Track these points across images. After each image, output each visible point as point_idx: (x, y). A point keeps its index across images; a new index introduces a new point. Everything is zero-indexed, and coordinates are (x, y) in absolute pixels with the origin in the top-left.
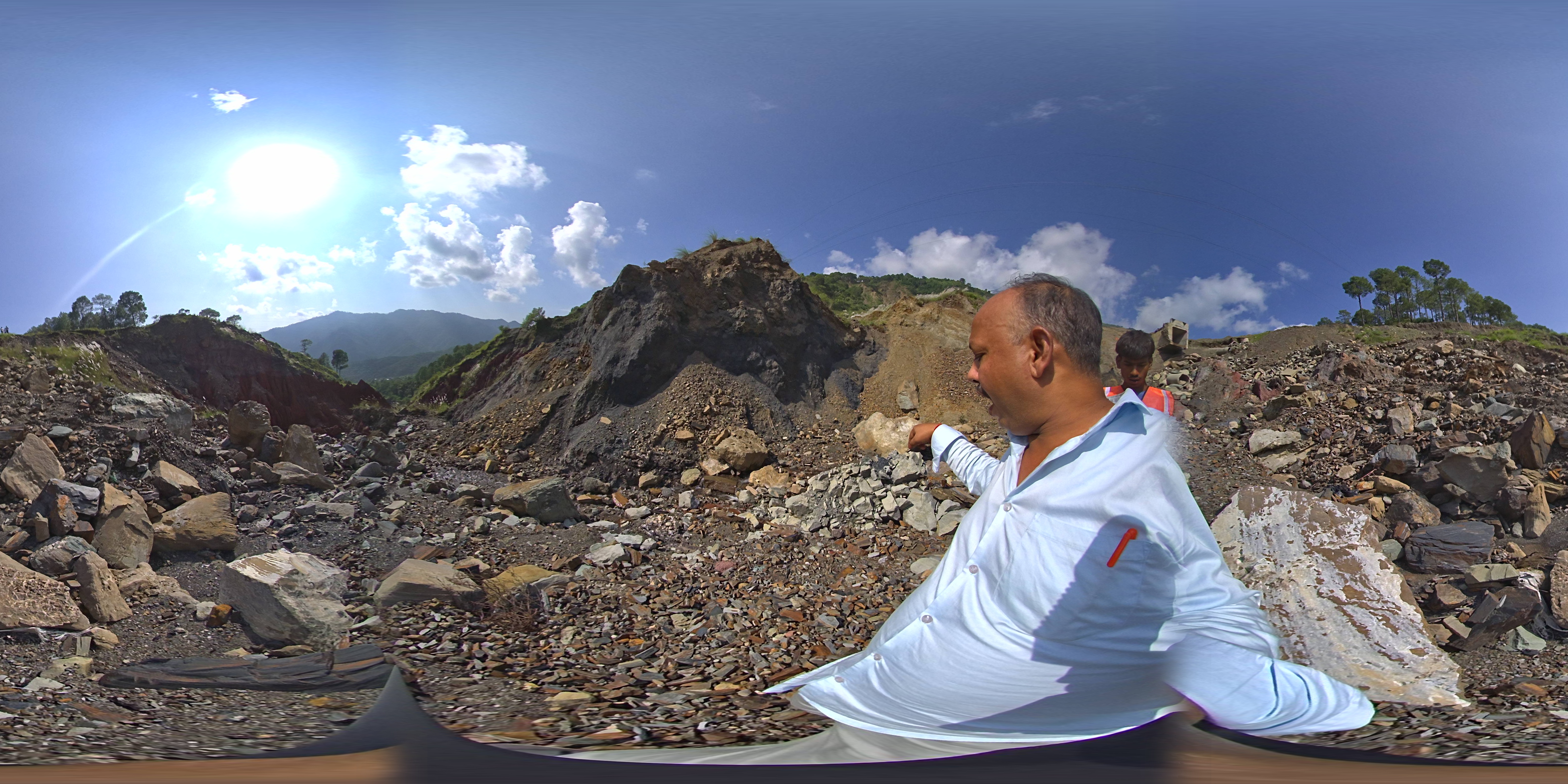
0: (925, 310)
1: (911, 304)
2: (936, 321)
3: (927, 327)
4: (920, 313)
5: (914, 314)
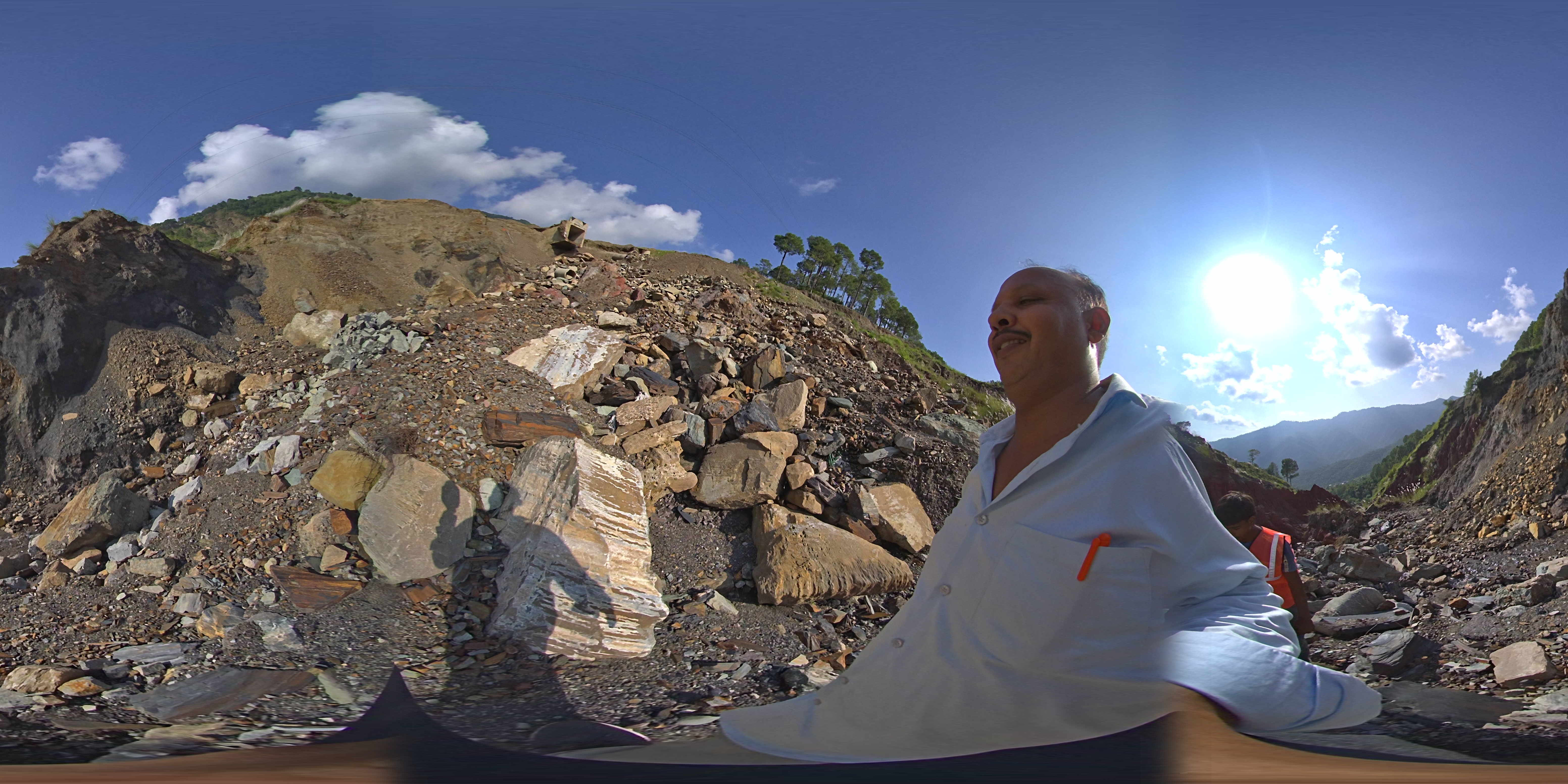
0: (283, 226)
1: (267, 223)
2: (299, 232)
3: (292, 240)
5: (273, 231)
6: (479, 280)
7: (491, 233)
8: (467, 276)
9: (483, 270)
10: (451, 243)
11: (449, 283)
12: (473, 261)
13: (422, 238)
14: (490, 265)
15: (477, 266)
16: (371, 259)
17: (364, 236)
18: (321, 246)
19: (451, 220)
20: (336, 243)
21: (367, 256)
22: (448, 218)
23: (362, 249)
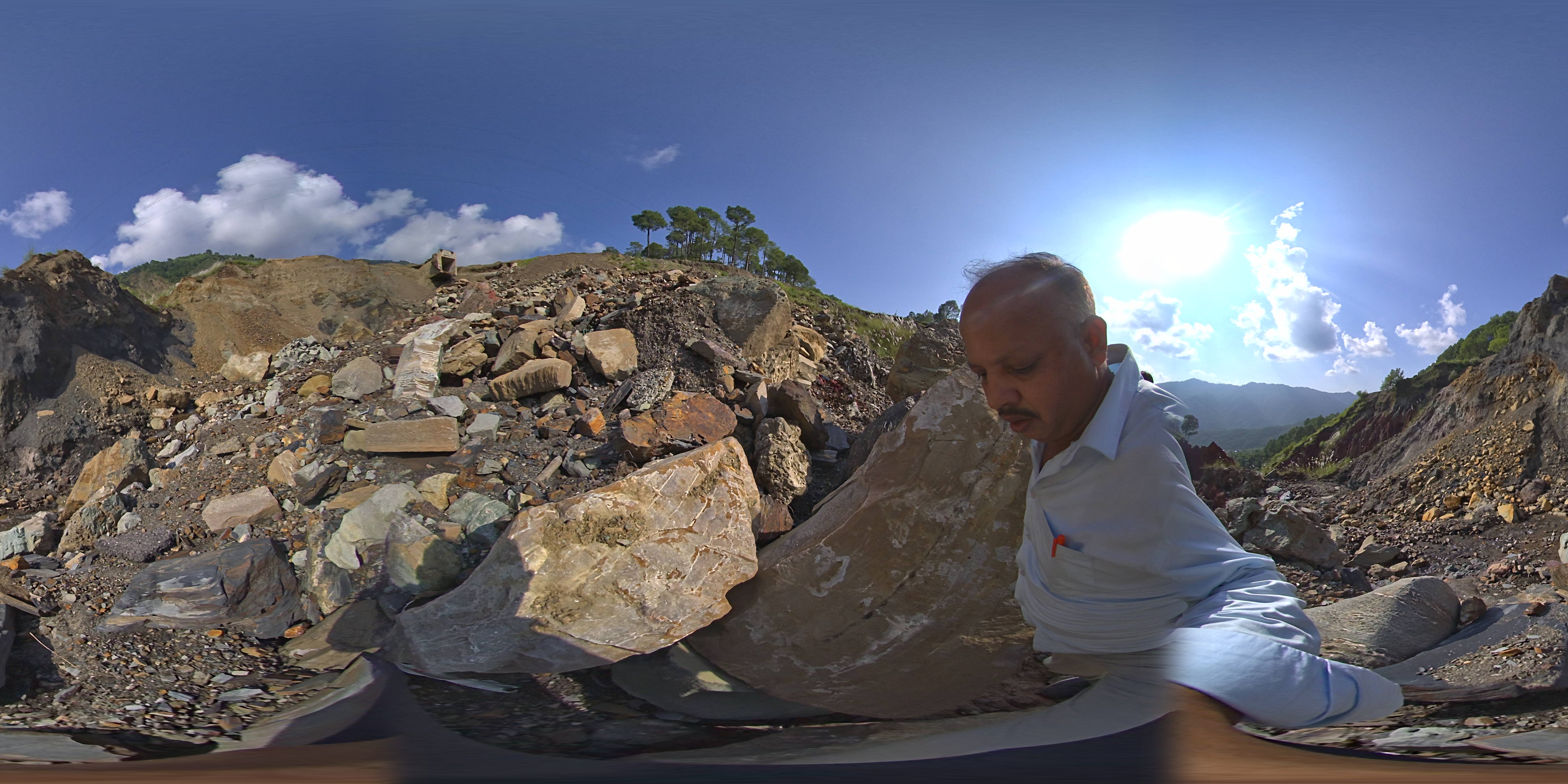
0: (207, 284)
1: (192, 283)
2: (219, 291)
3: (214, 299)
4: (203, 288)
5: (198, 291)
6: (374, 323)
7: (375, 279)
8: (363, 320)
9: (375, 313)
10: (345, 293)
11: (349, 324)
12: (365, 307)
13: (319, 292)
14: (380, 307)
15: (369, 310)
16: (281, 315)
17: (273, 294)
18: (239, 305)
19: (341, 272)
20: (250, 301)
21: (277, 312)
22: (337, 270)
23: (272, 306)
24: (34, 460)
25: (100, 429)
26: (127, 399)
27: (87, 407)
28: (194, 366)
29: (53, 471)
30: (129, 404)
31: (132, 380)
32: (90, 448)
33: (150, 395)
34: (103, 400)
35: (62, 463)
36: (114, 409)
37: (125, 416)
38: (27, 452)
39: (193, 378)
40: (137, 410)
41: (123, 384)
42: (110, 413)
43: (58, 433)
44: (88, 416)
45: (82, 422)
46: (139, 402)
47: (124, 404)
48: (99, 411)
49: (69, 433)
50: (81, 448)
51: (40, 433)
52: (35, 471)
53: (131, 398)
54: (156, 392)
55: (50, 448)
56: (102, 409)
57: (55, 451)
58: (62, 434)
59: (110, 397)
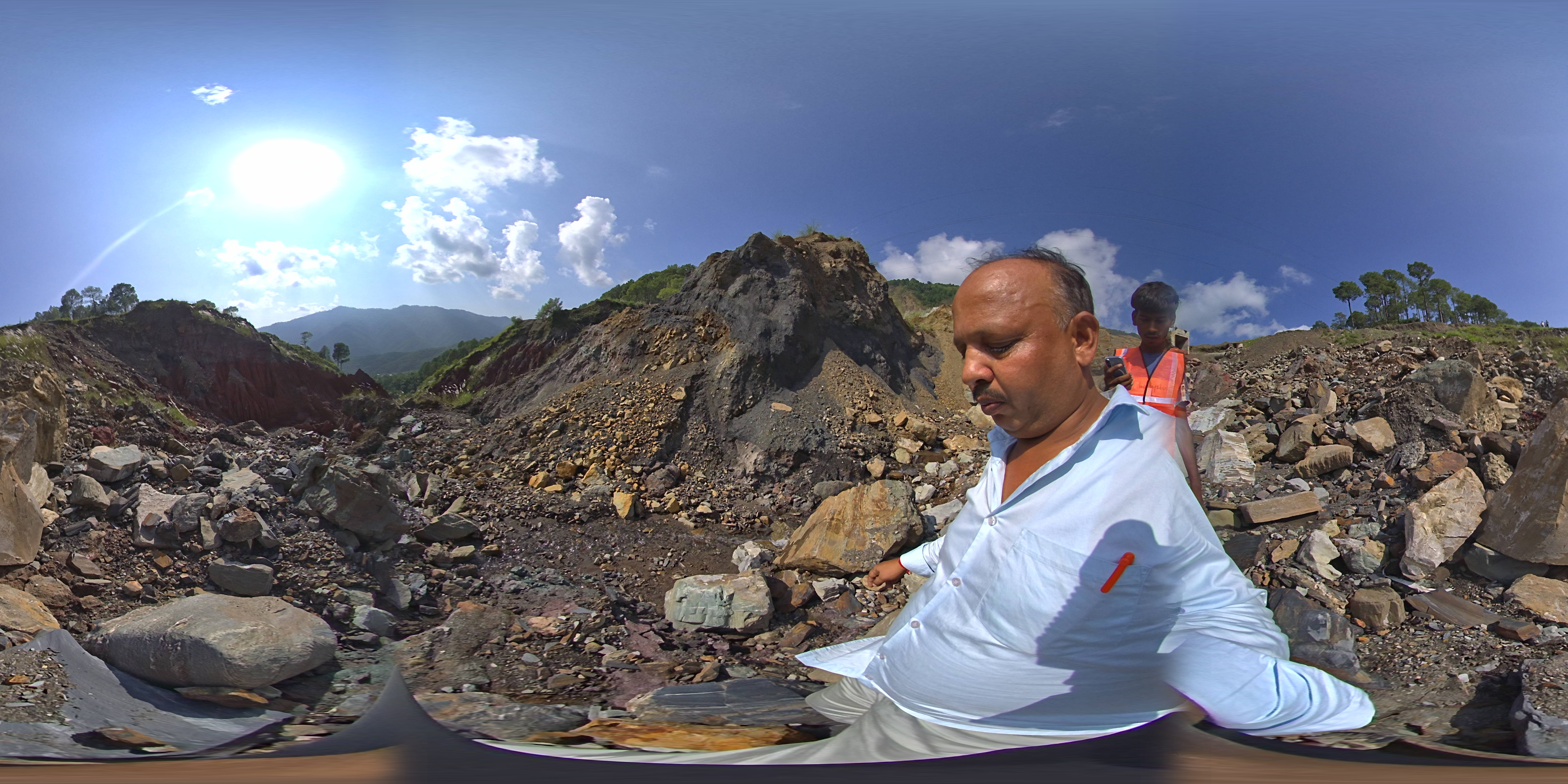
24: (755, 463)
25: (841, 447)
26: (874, 418)
27: (830, 414)
28: (936, 397)
29: (773, 482)
30: (875, 425)
31: (880, 396)
32: (825, 467)
33: (898, 420)
34: (849, 412)
35: (787, 475)
36: (859, 425)
37: (869, 437)
38: (750, 450)
39: (935, 411)
40: (882, 434)
41: (872, 399)
42: (853, 429)
43: (793, 437)
44: (829, 426)
45: (823, 432)
46: (885, 425)
47: (870, 423)
48: (842, 424)
49: (805, 441)
50: (814, 464)
51: (771, 431)
52: (752, 476)
53: (879, 418)
54: (906, 419)
55: (779, 453)
56: (845, 421)
57: (783, 460)
58: (798, 440)
59: (856, 411)
